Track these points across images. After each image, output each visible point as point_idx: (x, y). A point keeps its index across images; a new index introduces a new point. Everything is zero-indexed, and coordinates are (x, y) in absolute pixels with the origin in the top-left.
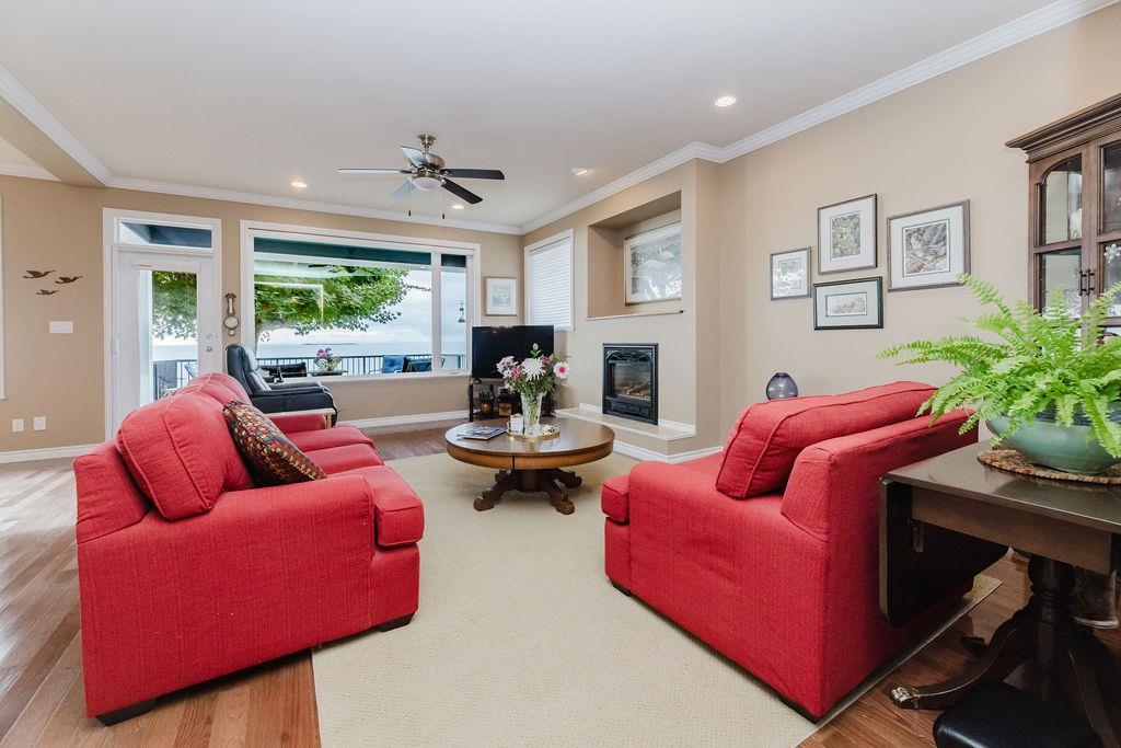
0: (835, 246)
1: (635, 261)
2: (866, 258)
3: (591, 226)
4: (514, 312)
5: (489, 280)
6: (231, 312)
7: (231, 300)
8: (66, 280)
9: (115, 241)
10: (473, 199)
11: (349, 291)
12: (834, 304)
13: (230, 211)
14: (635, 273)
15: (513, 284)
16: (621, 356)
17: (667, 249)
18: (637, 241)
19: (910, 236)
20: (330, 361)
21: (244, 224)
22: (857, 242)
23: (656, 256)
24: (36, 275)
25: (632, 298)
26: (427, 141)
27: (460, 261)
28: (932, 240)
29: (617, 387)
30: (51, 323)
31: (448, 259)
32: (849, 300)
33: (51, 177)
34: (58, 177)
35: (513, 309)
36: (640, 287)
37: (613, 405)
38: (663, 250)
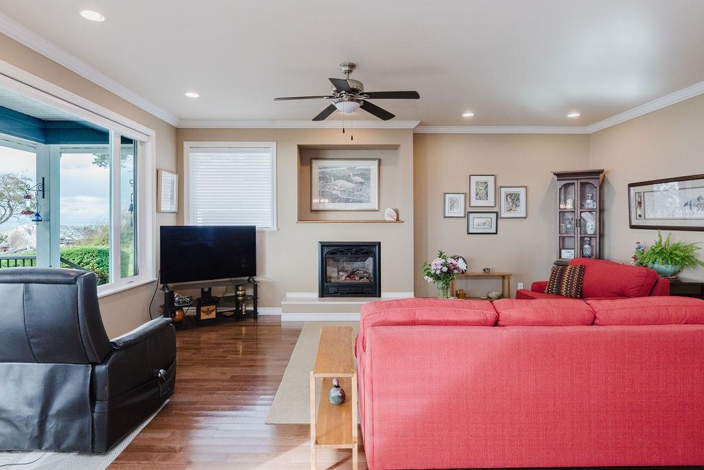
0: (477, 195)
1: (323, 178)
2: (490, 202)
4: (176, 209)
12: (477, 222)
14: (323, 187)
15: (174, 179)
16: (342, 251)
17: (358, 175)
19: (507, 196)
22: (487, 194)
23: (346, 178)
25: (316, 206)
28: (514, 198)
32: (483, 221)
35: (174, 206)
37: (331, 289)
38: (354, 175)
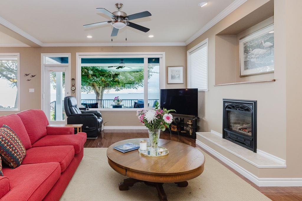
1: (246, 51)
3: (217, 35)
4: (182, 82)
5: (169, 68)
6: (73, 85)
7: (73, 81)
8: (33, 76)
9: (44, 63)
10: (145, 30)
11: (130, 75)
13: (73, 50)
14: (246, 58)
15: (181, 69)
16: (233, 107)
17: (267, 41)
18: (247, 39)
20: (118, 101)
21: (77, 54)
23: (260, 46)
24: (27, 75)
25: (244, 73)
26: (118, 6)
27: (157, 60)
29: (232, 125)
30: (30, 89)
31: (150, 60)
33: (28, 46)
34: (29, 45)
35: (181, 81)
36: (249, 66)
37: (229, 135)
38: (265, 42)
